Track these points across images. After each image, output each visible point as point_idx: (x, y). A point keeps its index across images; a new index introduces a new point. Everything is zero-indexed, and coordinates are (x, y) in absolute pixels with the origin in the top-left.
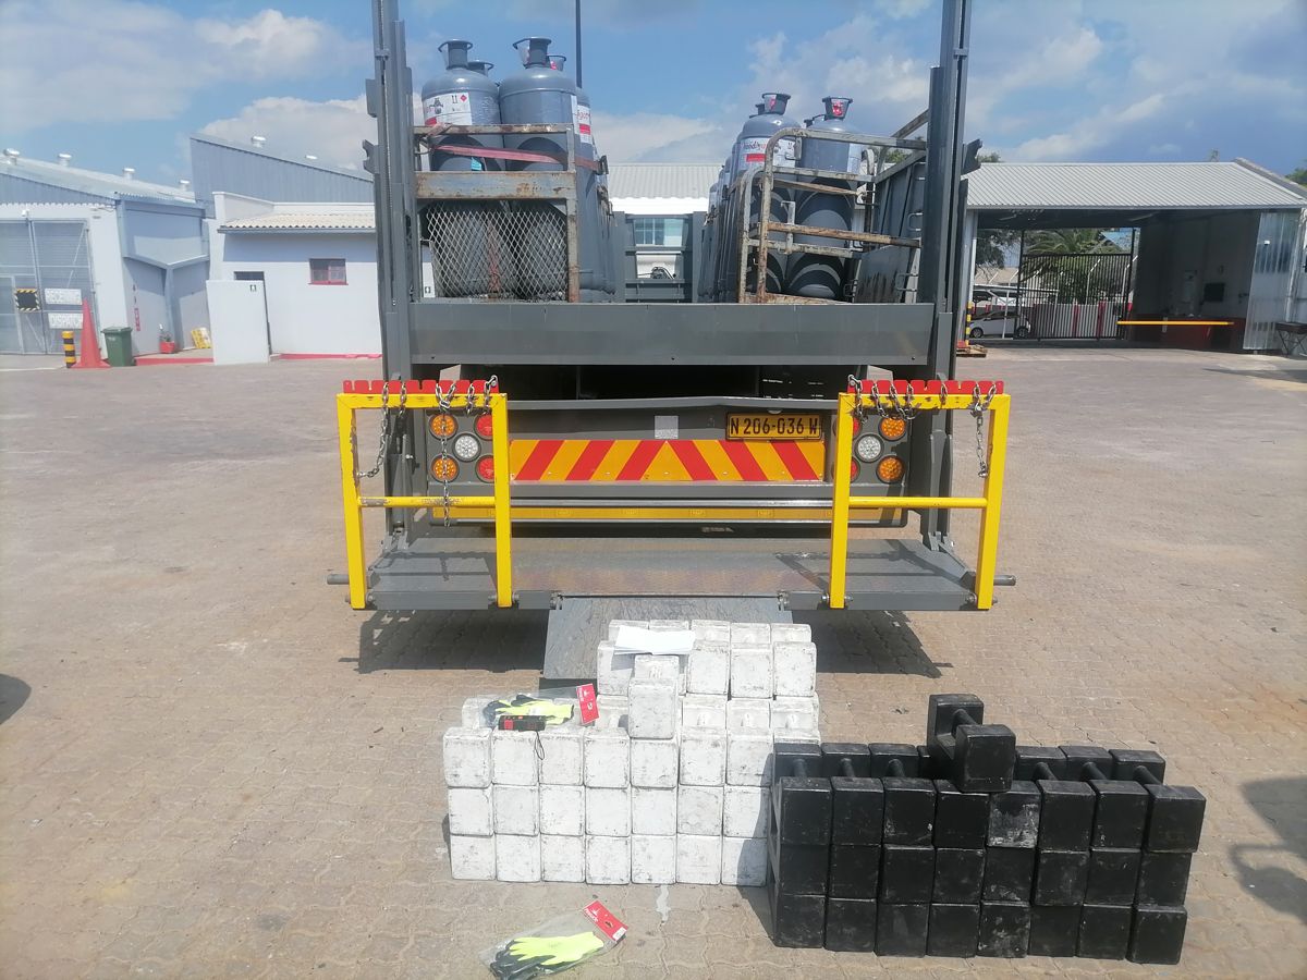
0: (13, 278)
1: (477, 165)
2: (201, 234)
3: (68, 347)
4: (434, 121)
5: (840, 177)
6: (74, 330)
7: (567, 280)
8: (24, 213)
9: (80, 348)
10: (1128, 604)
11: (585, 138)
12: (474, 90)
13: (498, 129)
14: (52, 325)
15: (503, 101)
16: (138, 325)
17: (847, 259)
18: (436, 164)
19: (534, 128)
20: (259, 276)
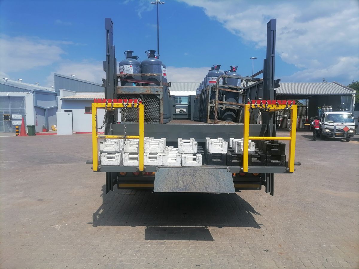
0: (3, 112)
1: (134, 85)
2: (56, 100)
3: (17, 130)
4: (122, 72)
5: (235, 87)
6: (19, 126)
7: (160, 117)
8: (8, 94)
9: (20, 131)
10: (327, 211)
11: (165, 77)
12: (135, 64)
13: (140, 75)
14: (13, 124)
15: (142, 67)
16: (37, 124)
17: (238, 110)
18: (123, 84)
19: (151, 75)
20: (71, 111)
